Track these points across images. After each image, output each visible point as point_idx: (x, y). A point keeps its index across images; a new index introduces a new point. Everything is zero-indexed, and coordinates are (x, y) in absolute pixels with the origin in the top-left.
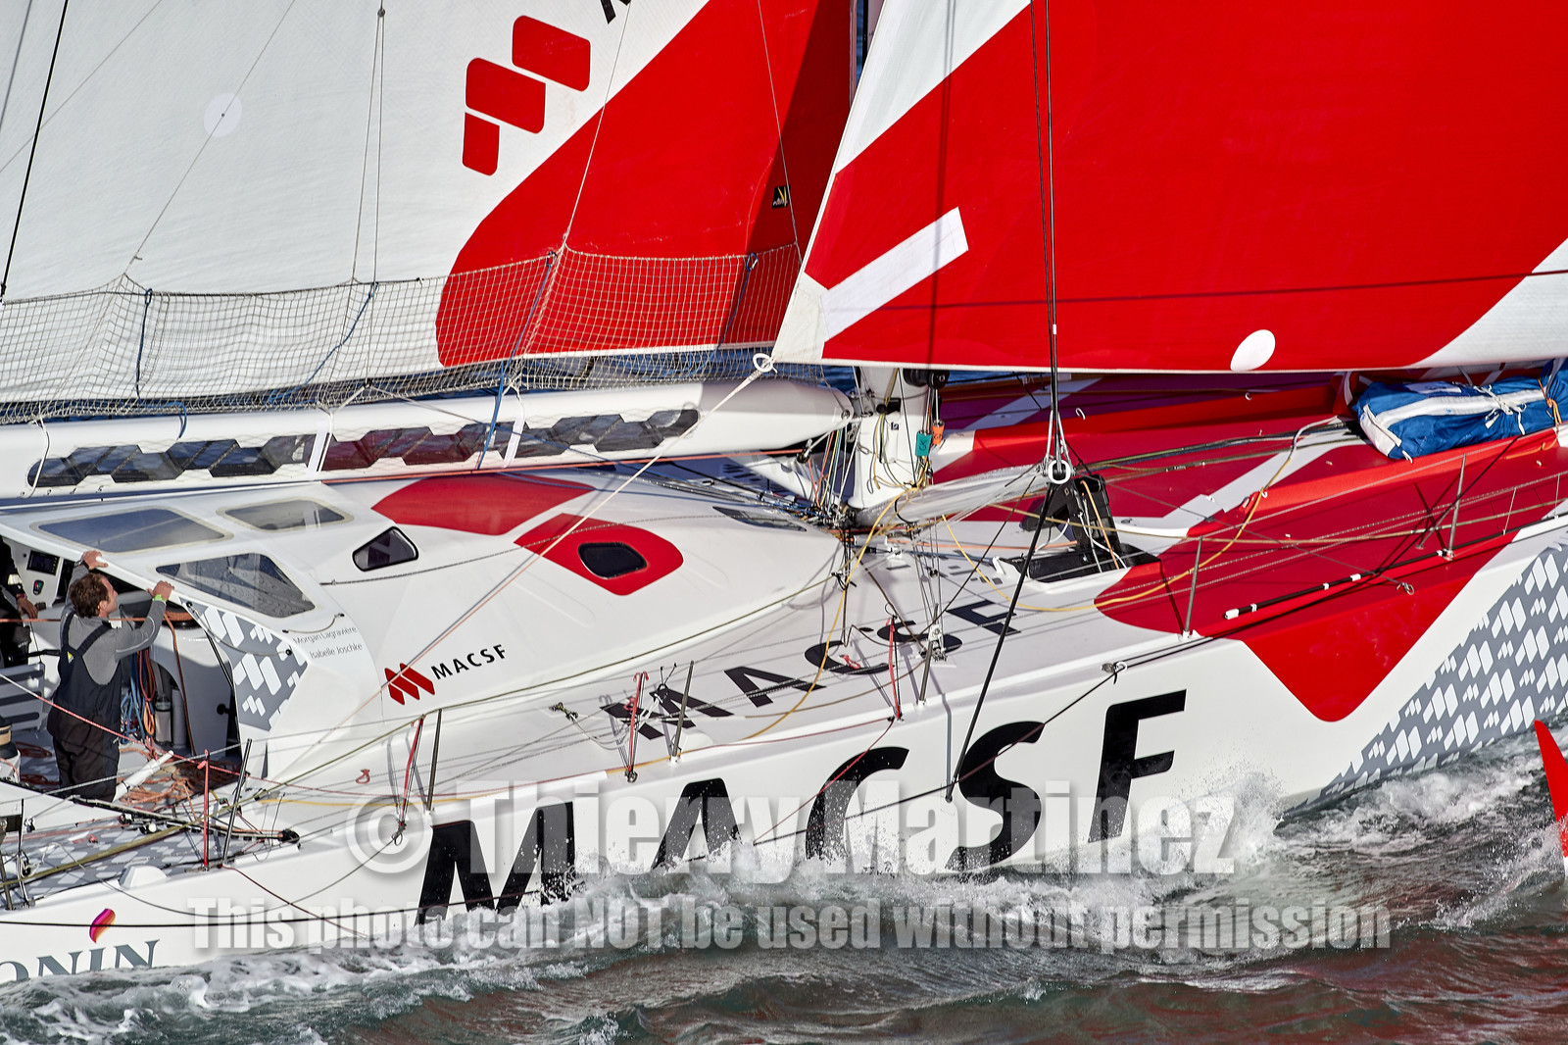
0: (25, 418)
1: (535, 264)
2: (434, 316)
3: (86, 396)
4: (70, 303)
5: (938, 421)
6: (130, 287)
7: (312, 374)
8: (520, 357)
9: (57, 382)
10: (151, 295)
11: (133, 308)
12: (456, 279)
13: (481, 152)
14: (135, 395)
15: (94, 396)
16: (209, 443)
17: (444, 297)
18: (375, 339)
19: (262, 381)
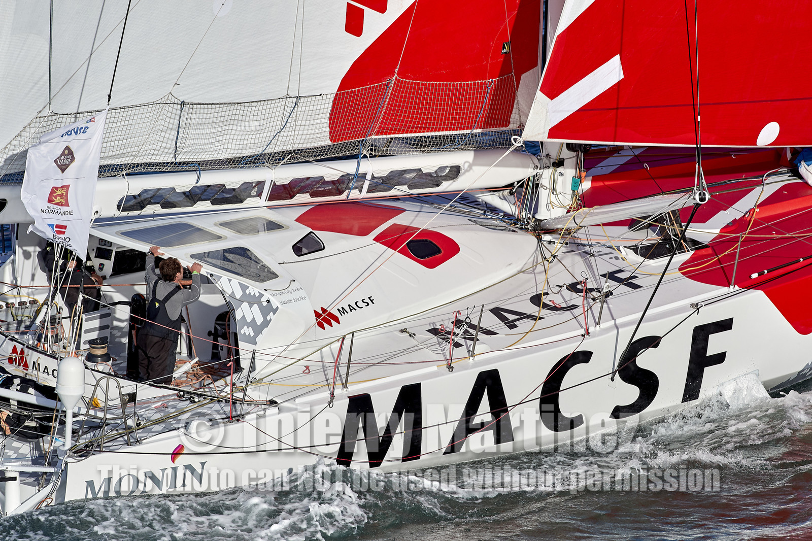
0: (116, 173)
1: (381, 86)
2: (328, 115)
3: (148, 161)
4: (142, 110)
5: (583, 169)
6: (173, 100)
7: (265, 147)
8: (371, 137)
9: (134, 153)
10: (184, 104)
11: (174, 111)
12: (340, 94)
13: (354, 24)
14: (173, 160)
15: (152, 161)
16: (211, 186)
17: (334, 105)
18: (298, 128)
19: (240, 151)
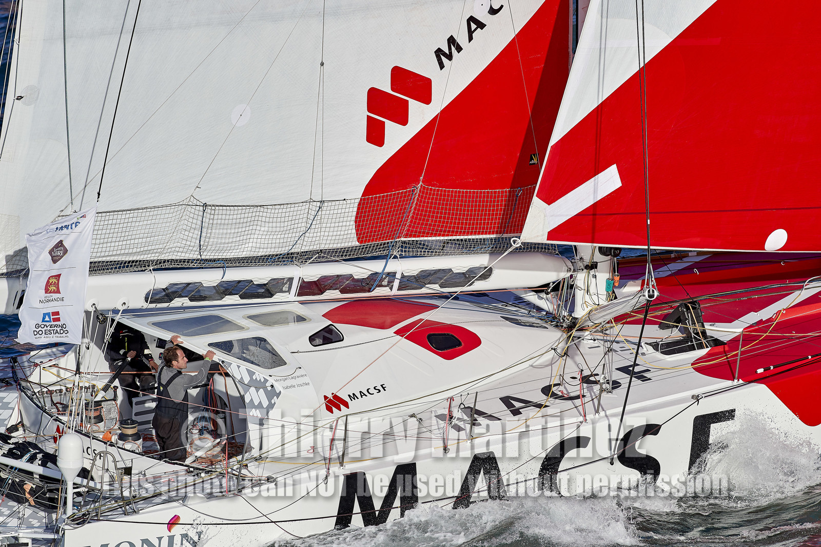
0: (143, 269)
1: (406, 192)
2: (354, 218)
3: (174, 258)
4: (164, 210)
5: (616, 273)
6: (195, 202)
7: (291, 247)
8: (400, 239)
9: (159, 250)
10: (206, 206)
11: (197, 212)
12: (364, 199)
13: (375, 135)
14: (199, 257)
15: (178, 258)
16: (239, 282)
17: (358, 209)
18: (323, 230)
19: (265, 250)
